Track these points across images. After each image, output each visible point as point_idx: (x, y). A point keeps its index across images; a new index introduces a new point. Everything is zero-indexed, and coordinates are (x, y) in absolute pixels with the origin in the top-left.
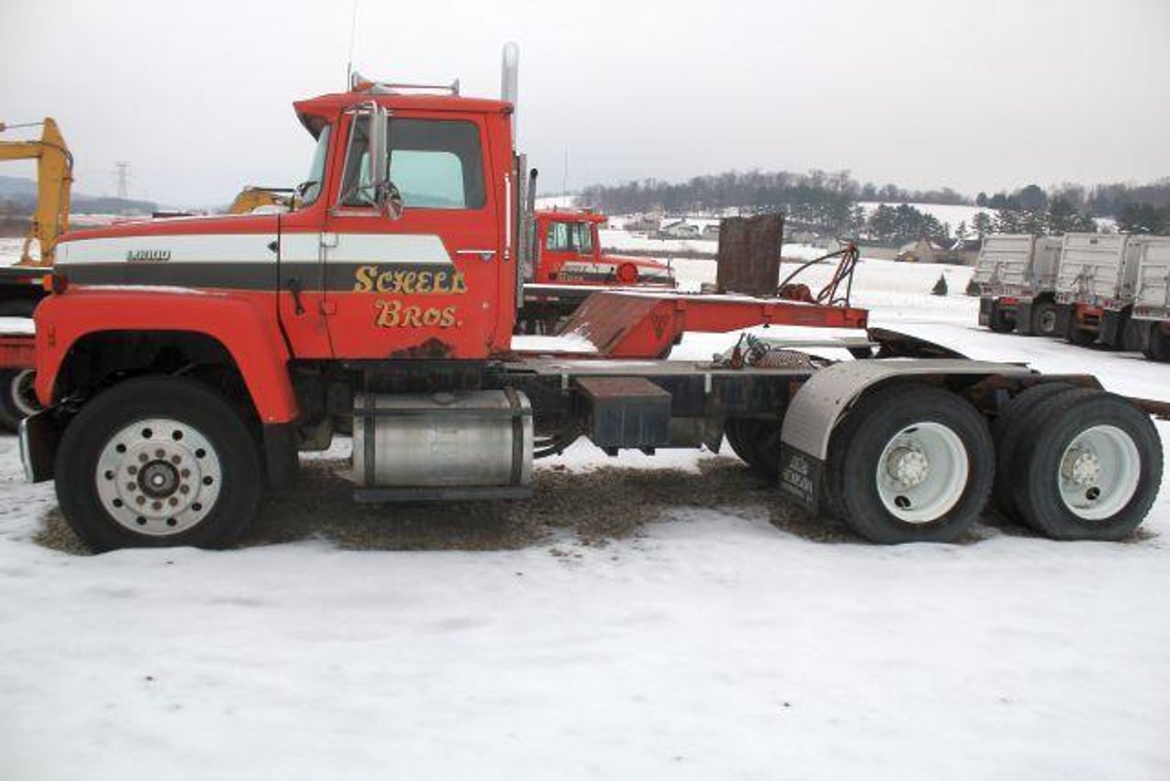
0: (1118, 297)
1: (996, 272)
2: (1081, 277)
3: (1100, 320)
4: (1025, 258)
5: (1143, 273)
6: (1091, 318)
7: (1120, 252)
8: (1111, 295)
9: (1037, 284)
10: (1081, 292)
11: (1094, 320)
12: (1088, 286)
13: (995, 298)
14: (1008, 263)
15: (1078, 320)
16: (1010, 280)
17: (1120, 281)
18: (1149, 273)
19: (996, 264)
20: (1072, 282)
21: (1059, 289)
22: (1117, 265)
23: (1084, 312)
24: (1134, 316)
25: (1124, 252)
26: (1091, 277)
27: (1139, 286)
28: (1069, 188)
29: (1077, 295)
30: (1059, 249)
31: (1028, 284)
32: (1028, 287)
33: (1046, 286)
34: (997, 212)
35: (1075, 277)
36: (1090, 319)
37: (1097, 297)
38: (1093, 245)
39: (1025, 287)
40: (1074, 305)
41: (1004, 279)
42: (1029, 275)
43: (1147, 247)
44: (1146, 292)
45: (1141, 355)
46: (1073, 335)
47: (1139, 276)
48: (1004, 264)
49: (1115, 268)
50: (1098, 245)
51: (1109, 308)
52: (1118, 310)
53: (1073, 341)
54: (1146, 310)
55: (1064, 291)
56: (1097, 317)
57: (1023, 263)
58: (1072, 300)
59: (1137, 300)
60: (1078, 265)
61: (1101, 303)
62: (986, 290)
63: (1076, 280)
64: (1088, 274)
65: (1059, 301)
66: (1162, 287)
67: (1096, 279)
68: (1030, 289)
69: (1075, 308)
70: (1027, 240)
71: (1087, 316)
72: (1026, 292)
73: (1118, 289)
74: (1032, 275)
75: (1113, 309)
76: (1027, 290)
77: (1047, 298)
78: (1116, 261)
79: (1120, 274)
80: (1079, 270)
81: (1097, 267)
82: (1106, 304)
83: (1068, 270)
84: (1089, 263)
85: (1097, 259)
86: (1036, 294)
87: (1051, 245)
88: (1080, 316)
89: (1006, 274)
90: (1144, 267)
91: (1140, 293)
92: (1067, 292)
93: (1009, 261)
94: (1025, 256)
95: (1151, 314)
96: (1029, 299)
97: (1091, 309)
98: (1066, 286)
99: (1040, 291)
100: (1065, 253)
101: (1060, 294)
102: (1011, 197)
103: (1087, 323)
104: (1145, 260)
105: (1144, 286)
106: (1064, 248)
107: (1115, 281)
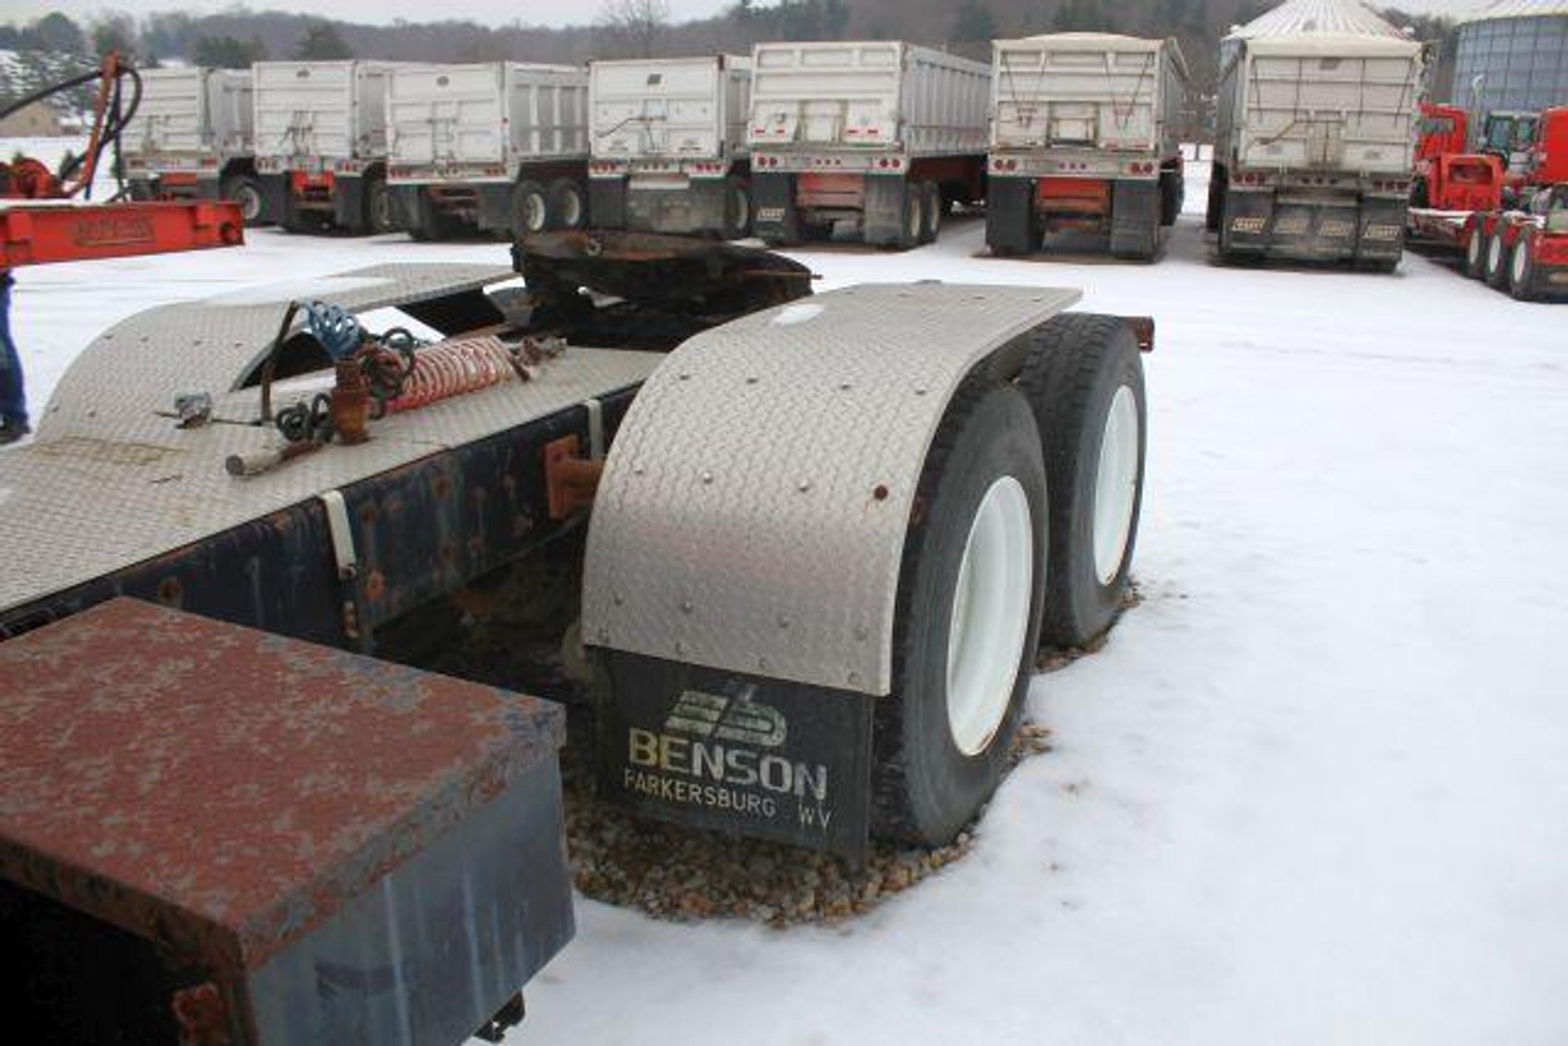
0: (355, 156)
1: (149, 134)
2: (293, 130)
3: (331, 192)
4: (196, 107)
5: (393, 116)
6: (318, 191)
7: (347, 85)
8: (345, 153)
9: (221, 147)
10: (297, 153)
11: (322, 194)
12: (306, 142)
13: (152, 175)
14: (168, 117)
15: (298, 198)
16: (174, 144)
17: (354, 132)
18: (403, 115)
19: (145, 120)
20: (279, 138)
21: (259, 151)
22: (347, 108)
23: (304, 182)
24: (391, 181)
25: (353, 89)
26: (310, 129)
27: (390, 136)
28: (112, 18)
29: (290, 158)
30: (248, 91)
31: (206, 149)
32: (208, 154)
33: (236, 149)
34: (13, 54)
35: (284, 130)
36: (314, 193)
37: (323, 159)
38: (302, 79)
39: (203, 154)
40: (287, 173)
41: (166, 143)
42: (207, 134)
43: (391, 76)
44: (401, 143)
45: (405, 236)
46: (296, 221)
47: (388, 119)
48: (161, 119)
49: (341, 112)
50: (310, 78)
51: (344, 173)
52: (358, 174)
53: (291, 230)
54: (406, 170)
55: (269, 153)
56: (325, 188)
57: (194, 115)
58: (283, 167)
59: (391, 157)
60: (285, 112)
61: (329, 167)
62: (134, 164)
63: (286, 134)
64: (305, 124)
65: (263, 171)
66: (423, 135)
67: (316, 130)
68: (212, 156)
69: (289, 178)
70: (192, 77)
71: (310, 188)
72: (206, 162)
73: (354, 143)
74: (212, 134)
75: (351, 174)
76: (206, 158)
77: (242, 168)
78: (343, 100)
79: (353, 120)
80: (287, 120)
81: (316, 113)
82: (339, 166)
83: (268, 120)
84: (304, 108)
85: (313, 101)
86: (222, 163)
87: (232, 84)
88: (300, 189)
89: (166, 135)
90: (394, 107)
91: (394, 147)
92: (274, 156)
93: (168, 112)
94: (196, 102)
95: (414, 175)
96: (214, 172)
97: (314, 178)
98: (271, 147)
99: (227, 158)
100: (259, 95)
101: (263, 158)
102: (25, 31)
103: (309, 199)
104: (392, 96)
105: (398, 135)
106: (256, 86)
107: (348, 133)
